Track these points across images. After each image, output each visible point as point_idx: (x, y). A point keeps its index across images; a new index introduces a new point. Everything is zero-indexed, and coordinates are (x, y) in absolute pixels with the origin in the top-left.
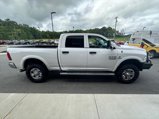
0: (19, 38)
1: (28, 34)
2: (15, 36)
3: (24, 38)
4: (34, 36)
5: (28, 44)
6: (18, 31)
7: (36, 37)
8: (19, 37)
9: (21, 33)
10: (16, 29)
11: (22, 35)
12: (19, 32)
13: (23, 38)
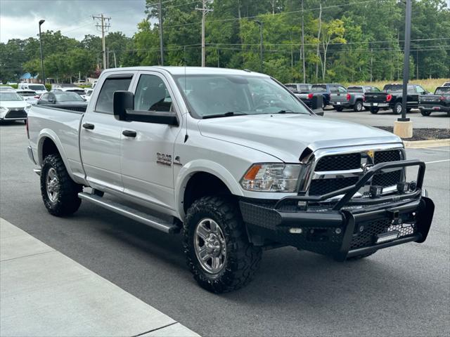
0: (330, 72)
1: (385, 46)
2: (312, 60)
3: (353, 71)
4: (418, 56)
5: (359, 108)
6: (331, 32)
7: (428, 60)
8: (327, 68)
9: (344, 41)
10: (327, 22)
11: (347, 56)
12: (334, 36)
13: (348, 73)
